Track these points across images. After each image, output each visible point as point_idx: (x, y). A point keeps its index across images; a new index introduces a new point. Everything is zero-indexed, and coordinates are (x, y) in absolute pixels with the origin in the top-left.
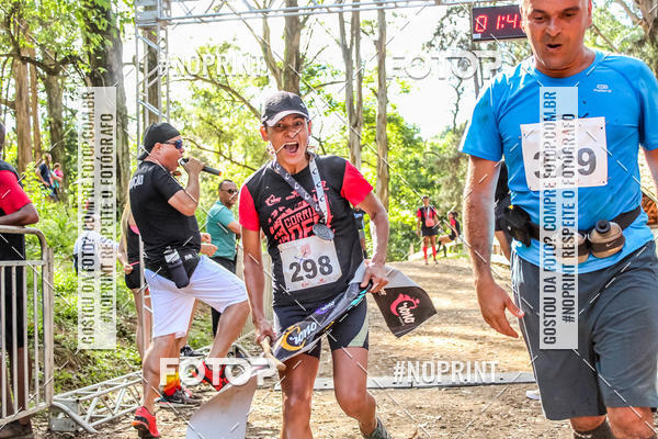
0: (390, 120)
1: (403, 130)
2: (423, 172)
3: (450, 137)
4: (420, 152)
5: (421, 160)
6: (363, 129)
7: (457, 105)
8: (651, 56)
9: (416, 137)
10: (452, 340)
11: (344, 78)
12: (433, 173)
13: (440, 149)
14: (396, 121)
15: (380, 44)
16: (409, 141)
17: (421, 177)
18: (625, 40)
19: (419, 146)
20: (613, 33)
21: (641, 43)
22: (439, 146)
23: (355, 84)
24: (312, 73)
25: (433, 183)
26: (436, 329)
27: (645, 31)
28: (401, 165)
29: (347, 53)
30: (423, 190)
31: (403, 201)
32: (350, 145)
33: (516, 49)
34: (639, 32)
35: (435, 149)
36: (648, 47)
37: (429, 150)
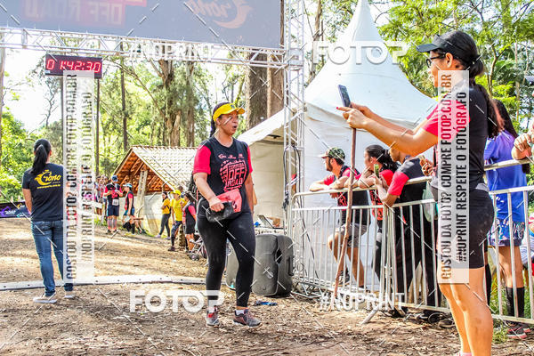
0: (4, 116)
1: (12, 124)
3: (44, 130)
4: (23, 138)
5: (23, 143)
7: (49, 111)
8: (166, 95)
9: (21, 128)
10: (27, 259)
14: (7, 117)
16: (17, 131)
17: (23, 154)
18: (153, 84)
19: (23, 135)
20: (147, 80)
21: (161, 87)
22: (37, 136)
26: (19, 252)
27: (163, 80)
28: (10, 145)
30: (25, 163)
31: (10, 169)
34: (160, 80)
35: (33, 138)
36: (164, 90)
37: (29, 137)
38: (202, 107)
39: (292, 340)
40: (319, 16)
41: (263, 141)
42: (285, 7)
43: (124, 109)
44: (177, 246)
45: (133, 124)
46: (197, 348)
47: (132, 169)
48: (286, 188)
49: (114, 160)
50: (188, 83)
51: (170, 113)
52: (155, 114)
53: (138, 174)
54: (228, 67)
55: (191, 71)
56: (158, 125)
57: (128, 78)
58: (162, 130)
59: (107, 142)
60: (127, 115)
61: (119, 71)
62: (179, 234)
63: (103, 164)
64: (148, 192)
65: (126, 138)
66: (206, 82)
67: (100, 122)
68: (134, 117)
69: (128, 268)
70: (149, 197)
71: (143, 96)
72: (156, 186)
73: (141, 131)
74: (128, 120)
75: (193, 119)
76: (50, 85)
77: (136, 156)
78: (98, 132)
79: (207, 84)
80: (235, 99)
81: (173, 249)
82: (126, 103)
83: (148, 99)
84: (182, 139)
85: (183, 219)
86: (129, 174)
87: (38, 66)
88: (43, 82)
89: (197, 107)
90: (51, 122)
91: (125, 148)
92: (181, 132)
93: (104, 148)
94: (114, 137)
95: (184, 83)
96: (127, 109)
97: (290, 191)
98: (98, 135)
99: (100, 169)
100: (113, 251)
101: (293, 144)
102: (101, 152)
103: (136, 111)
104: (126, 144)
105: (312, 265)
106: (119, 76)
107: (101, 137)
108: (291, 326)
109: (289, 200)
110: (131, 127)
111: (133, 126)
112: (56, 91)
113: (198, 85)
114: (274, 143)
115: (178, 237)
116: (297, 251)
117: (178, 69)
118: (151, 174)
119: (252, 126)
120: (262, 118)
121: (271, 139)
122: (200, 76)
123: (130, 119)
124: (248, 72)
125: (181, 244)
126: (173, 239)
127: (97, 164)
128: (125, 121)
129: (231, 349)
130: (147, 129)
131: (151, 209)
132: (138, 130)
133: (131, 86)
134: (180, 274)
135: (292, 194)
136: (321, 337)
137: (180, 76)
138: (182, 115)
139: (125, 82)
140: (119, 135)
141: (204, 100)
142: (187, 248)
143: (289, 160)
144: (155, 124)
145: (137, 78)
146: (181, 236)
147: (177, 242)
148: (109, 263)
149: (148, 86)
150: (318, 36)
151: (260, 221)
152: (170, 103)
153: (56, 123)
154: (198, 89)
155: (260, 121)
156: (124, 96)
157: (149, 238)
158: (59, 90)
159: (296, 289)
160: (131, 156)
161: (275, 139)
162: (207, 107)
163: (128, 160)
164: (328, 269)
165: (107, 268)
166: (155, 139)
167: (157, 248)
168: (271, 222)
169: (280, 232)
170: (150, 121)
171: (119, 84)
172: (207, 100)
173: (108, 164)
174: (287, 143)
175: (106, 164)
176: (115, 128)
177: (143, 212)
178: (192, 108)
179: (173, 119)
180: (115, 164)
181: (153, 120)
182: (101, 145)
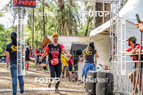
2: (4, 37)
3: (12, 29)
4: (4, 32)
5: (4, 34)
7: (14, 21)
8: (61, 14)
9: (3, 28)
12: (7, 38)
13: (9, 32)
17: (4, 38)
18: (56, 10)
19: (4, 30)
21: (58, 11)
22: (9, 31)
25: (6, 40)
27: (60, 8)
30: (4, 42)
33: (30, 9)
34: (58, 9)
35: (8, 31)
36: (60, 13)
37: (6, 32)
38: (76, 19)
41: (101, 33)
43: (44, 20)
45: (47, 26)
48: (111, 53)
49: (40, 40)
50: (70, 9)
51: (63, 22)
52: (56, 23)
54: (86, 3)
55: (71, 5)
56: (58, 27)
57: (45, 7)
58: (59, 29)
59: (37, 34)
60: (45, 23)
61: (42, 5)
62: (66, 71)
63: (35, 43)
65: (44, 32)
66: (77, 9)
67: (34, 25)
68: (48, 23)
73: (51, 29)
74: (45, 25)
75: (72, 24)
76: (14, 10)
77: (48, 39)
78: (33, 29)
79: (78, 10)
81: (63, 77)
82: (45, 18)
84: (67, 32)
85: (68, 65)
87: (10, 3)
88: (12, 10)
89: (73, 19)
90: (15, 25)
91: (44, 36)
92: (67, 30)
93: (35, 36)
94: (40, 32)
95: (68, 9)
96: (45, 20)
97: (112, 54)
98: (33, 31)
101: (114, 34)
102: (35, 38)
103: (49, 21)
104: (44, 34)
105: (121, 85)
106: (42, 7)
107: (34, 31)
109: (112, 58)
110: (46, 27)
112: (17, 13)
113: (74, 11)
114: (106, 34)
115: (65, 72)
116: (115, 79)
117: (66, 4)
119: (96, 27)
120: (101, 24)
121: (105, 32)
122: (75, 7)
123: (46, 24)
124: (95, 4)
125: (66, 75)
127: (33, 42)
128: (44, 25)
130: (53, 28)
132: (49, 29)
133: (47, 11)
134: (66, 88)
135: (113, 55)
137: (67, 7)
138: (67, 23)
139: (44, 9)
140: (42, 31)
141: (76, 16)
142: (69, 77)
143: (112, 41)
144: (56, 26)
145: (49, 8)
146: (66, 72)
151: (99, 66)
152: (63, 18)
153: (16, 26)
155: (100, 25)
158: (18, 12)
160: (47, 39)
161: (106, 33)
162: (78, 19)
163: (46, 41)
164: (129, 88)
168: (104, 67)
169: (108, 71)
170: (54, 25)
171: (42, 10)
172: (78, 16)
173: (37, 42)
174: (111, 34)
175: (36, 42)
176: (40, 28)
178: (71, 20)
179: (64, 24)
180: (40, 43)
181: (55, 25)
182: (34, 35)
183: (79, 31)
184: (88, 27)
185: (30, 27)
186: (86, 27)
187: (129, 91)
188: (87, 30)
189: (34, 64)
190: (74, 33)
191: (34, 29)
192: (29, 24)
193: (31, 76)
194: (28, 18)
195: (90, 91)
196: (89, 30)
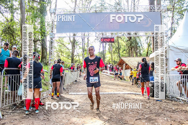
3: (99, 54)
6: (85, 52)
8: (129, 43)
11: (82, 44)
15: (88, 39)
20: (124, 39)
21: (128, 41)
23: (84, 45)
24: (77, 43)
29: (83, 40)
32: (83, 55)
34: (128, 39)
39: (167, 111)
40: (173, 17)
42: (162, 16)
44: (134, 84)
46: (140, 112)
47: (121, 63)
49: (116, 61)
51: (131, 48)
53: (123, 64)
56: (128, 51)
57: (119, 39)
60: (119, 49)
64: (126, 69)
67: (112, 51)
68: (121, 49)
69: (121, 90)
70: (126, 70)
71: (123, 43)
72: (128, 67)
73: (123, 52)
75: (137, 49)
76: (100, 42)
79: (141, 39)
80: (149, 42)
81: (133, 85)
82: (119, 46)
83: (125, 44)
84: (134, 54)
86: (121, 64)
88: (98, 42)
89: (138, 46)
90: (100, 51)
92: (134, 52)
94: (116, 55)
95: (134, 39)
99: (113, 63)
100: (117, 85)
102: (113, 58)
103: (122, 47)
104: (119, 56)
105: (172, 90)
106: (117, 39)
107: (113, 55)
108: (166, 107)
111: (121, 51)
118: (126, 64)
126: (133, 82)
129: (149, 112)
130: (125, 52)
131: (127, 74)
133: (120, 41)
135: (166, 71)
136: (175, 111)
138: (134, 48)
145: (122, 39)
147: (134, 82)
148: (117, 88)
149: (125, 41)
150: (173, 23)
152: (131, 45)
154: (138, 40)
156: (118, 44)
157: (126, 81)
159: (168, 97)
160: (121, 60)
162: (141, 45)
164: (177, 92)
165: (116, 89)
166: (127, 54)
167: (129, 84)
171: (117, 41)
172: (141, 43)
175: (114, 61)
176: (116, 52)
177: (124, 74)
178: (137, 46)
179: (132, 49)
180: (117, 62)
181: (126, 49)
182: (113, 57)
183: (142, 53)
184: (148, 50)
185: (110, 52)
186: (147, 50)
187: (177, 94)
188: (148, 52)
189: (113, 76)
190: (139, 54)
191: (113, 53)
192: (109, 50)
193: (112, 84)
194: (109, 46)
195: (151, 94)
196: (149, 52)
